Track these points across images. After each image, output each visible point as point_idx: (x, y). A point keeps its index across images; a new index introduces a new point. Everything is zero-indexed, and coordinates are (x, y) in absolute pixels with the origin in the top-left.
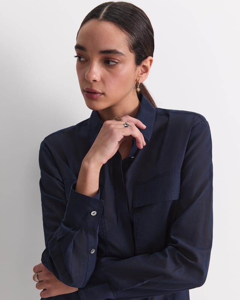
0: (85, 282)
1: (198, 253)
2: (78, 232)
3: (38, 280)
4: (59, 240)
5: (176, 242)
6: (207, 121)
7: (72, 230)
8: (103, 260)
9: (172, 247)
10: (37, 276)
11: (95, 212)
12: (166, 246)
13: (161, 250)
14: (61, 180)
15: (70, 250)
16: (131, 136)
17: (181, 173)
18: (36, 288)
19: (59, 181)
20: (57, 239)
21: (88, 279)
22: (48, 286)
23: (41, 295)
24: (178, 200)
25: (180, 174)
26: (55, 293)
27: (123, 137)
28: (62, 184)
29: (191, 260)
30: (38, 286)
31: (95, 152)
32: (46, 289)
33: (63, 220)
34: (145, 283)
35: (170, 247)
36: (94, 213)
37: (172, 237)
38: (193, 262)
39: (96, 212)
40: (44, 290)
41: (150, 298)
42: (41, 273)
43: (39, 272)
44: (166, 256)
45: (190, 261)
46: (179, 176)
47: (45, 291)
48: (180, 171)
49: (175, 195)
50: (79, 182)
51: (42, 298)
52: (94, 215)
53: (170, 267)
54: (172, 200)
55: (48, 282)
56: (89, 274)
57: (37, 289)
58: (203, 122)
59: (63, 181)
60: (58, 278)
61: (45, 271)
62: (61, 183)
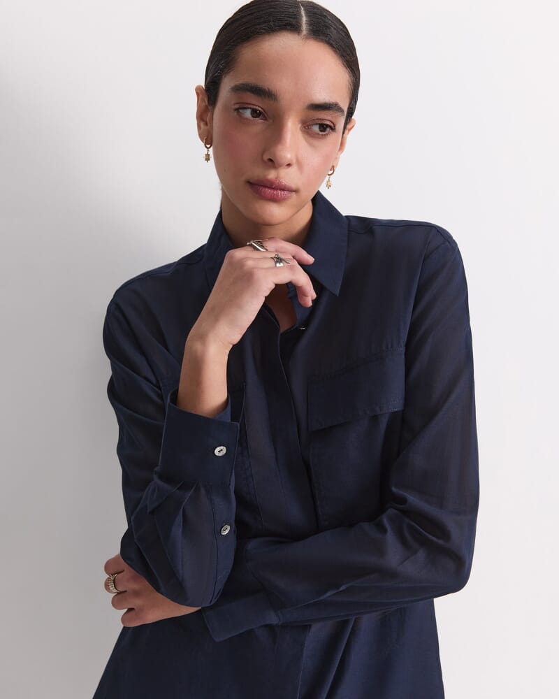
0: (215, 595)
1: (450, 522)
2: (192, 490)
3: (115, 591)
4: (152, 512)
5: (403, 501)
6: (454, 241)
7: (178, 489)
8: (252, 545)
9: (396, 511)
10: (114, 580)
11: (222, 447)
12: (382, 510)
13: (374, 516)
14: (154, 381)
15: (177, 530)
16: (290, 283)
17: (406, 354)
18: (112, 606)
19: (149, 384)
20: (148, 511)
21: (220, 587)
22: (136, 603)
23: (123, 620)
24: (403, 410)
25: (403, 357)
26: (153, 616)
27: (274, 286)
28: (157, 390)
29: (438, 537)
30: (116, 603)
31: (216, 319)
32: (133, 609)
33: (157, 469)
34: (341, 589)
35: (390, 511)
36: (220, 451)
37: (394, 489)
38: (441, 542)
39: (224, 449)
40: (130, 610)
41: (354, 618)
42: (120, 575)
43: (118, 573)
44: (383, 530)
45: (434, 539)
46: (401, 360)
47: (132, 613)
48: (402, 349)
49: (394, 402)
50: (182, 387)
51: (124, 627)
52: (220, 454)
53: (394, 555)
54: (390, 411)
55: (136, 594)
56: (223, 577)
57: (113, 608)
58: (447, 243)
59: (159, 383)
60: (158, 589)
61: (128, 572)
62: (155, 388)
